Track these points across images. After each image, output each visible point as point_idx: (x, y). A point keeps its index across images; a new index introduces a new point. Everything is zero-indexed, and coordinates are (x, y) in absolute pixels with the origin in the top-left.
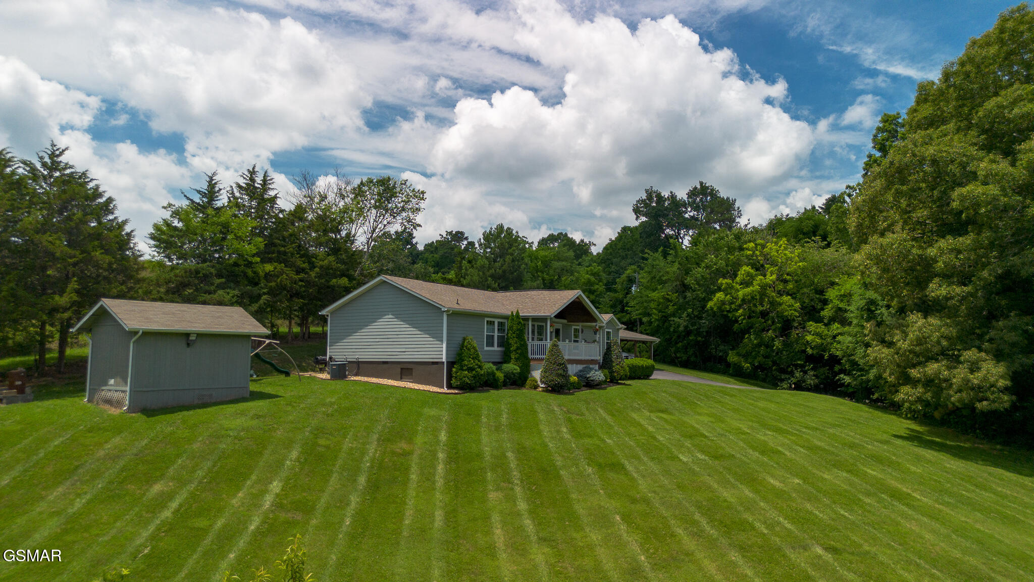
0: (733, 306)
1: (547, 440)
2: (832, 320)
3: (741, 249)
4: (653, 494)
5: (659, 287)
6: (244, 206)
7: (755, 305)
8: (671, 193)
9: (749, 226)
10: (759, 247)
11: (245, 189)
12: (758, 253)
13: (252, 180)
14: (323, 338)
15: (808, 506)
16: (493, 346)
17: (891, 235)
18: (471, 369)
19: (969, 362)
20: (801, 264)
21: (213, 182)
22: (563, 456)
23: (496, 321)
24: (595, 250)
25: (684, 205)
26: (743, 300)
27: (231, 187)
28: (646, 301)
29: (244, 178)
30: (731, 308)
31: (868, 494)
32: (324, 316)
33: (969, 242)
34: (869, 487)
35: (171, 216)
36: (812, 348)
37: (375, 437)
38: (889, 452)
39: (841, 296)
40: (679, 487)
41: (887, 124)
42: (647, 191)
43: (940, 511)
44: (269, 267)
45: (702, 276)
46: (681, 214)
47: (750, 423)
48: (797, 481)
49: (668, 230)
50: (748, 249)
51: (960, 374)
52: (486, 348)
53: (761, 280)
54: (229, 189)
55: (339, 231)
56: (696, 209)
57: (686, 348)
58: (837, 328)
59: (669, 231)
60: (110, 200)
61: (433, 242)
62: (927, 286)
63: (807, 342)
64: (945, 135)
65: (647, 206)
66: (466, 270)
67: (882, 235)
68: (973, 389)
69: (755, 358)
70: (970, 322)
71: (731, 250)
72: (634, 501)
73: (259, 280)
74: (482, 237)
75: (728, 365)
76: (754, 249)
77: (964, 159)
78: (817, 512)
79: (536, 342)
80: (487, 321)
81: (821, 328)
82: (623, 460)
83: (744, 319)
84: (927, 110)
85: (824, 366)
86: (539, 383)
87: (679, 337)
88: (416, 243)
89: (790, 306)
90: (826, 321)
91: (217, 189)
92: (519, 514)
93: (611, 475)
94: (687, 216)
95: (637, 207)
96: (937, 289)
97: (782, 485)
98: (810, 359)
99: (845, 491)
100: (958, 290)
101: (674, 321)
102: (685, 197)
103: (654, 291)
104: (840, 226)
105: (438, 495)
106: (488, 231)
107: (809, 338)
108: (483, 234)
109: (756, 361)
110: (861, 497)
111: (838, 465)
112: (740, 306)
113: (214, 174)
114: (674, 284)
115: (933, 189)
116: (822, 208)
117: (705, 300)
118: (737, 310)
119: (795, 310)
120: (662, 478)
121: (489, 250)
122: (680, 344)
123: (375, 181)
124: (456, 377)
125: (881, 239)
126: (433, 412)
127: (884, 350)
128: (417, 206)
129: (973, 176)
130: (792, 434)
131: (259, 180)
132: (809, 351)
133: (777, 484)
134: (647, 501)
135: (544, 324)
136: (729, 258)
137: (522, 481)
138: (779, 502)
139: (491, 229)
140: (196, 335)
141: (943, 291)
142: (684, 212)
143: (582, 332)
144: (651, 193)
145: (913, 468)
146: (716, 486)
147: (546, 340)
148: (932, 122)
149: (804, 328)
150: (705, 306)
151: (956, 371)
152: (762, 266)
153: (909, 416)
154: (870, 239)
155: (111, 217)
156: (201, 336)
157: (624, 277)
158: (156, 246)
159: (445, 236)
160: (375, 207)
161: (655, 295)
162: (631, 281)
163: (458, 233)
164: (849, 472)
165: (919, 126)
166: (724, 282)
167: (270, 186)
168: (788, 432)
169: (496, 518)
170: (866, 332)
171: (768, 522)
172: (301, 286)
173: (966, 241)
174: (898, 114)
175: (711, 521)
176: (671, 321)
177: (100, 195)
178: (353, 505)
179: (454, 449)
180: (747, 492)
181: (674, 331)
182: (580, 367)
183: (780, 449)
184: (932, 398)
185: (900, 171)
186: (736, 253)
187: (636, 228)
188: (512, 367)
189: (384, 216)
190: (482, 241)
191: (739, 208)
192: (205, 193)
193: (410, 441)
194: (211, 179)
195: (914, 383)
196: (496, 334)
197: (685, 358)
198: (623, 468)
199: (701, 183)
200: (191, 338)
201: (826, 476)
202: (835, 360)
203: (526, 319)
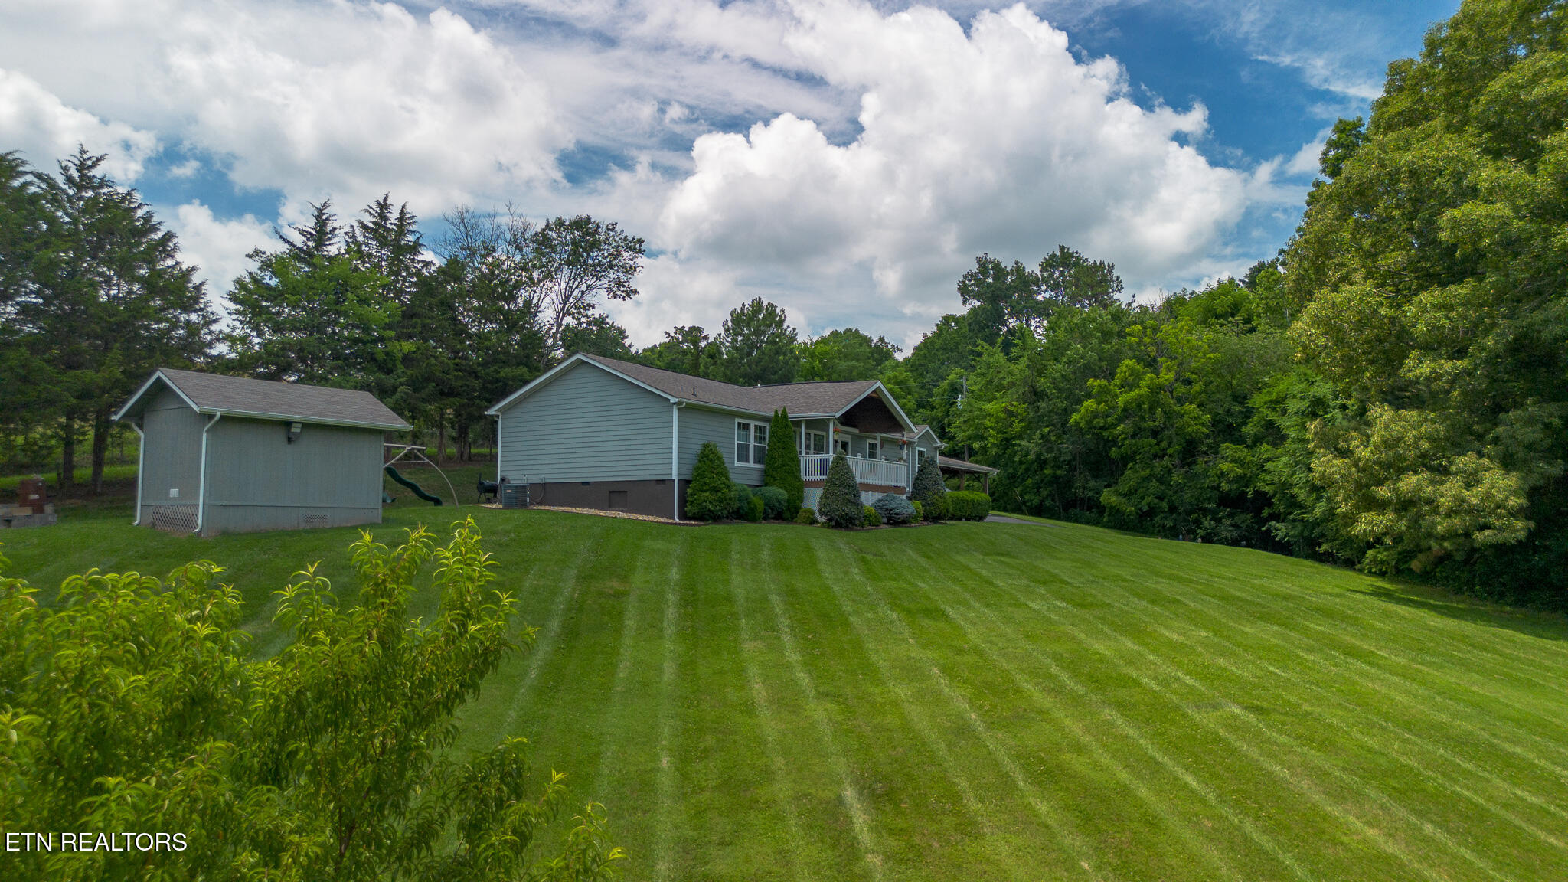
0: (1109, 420)
1: (830, 582)
2: (1258, 440)
3: (1121, 335)
4: (989, 645)
5: (998, 395)
6: (370, 255)
7: (1143, 418)
8: (1017, 263)
9: (1134, 305)
10: (1149, 331)
11: (375, 231)
12: (1147, 340)
13: (383, 217)
14: (491, 461)
15: (1221, 662)
16: (747, 461)
17: (1348, 287)
18: (716, 490)
19: (1465, 472)
20: (1212, 355)
21: (324, 217)
22: (854, 601)
23: (753, 424)
24: (899, 357)
25: (1037, 282)
26: (1125, 410)
27: (352, 227)
28: (978, 417)
29: (371, 214)
30: (1106, 423)
31: (1310, 650)
32: (492, 416)
33: (1464, 291)
34: (1311, 642)
35: (260, 269)
36: (1228, 482)
37: (573, 573)
38: (1342, 605)
39: (1271, 402)
40: (1028, 636)
41: (1343, 135)
42: (978, 260)
43: (1420, 671)
44: (408, 346)
45: (1063, 375)
46: (1031, 294)
47: (1135, 571)
48: (1203, 634)
49: (1011, 320)
50: (1130, 335)
51: (1450, 490)
52: (737, 464)
53: (1151, 379)
54: (347, 229)
55: (514, 298)
56: (1055, 287)
57: (1038, 488)
58: (1267, 451)
59: (1012, 322)
60: (169, 236)
61: (655, 346)
62: (1401, 364)
63: (1222, 473)
64: (1429, 136)
65: (979, 283)
66: (706, 367)
67: (1335, 289)
68: (1469, 512)
69: (1143, 498)
70: (1465, 414)
71: (1106, 335)
72: (960, 652)
73: (395, 365)
74: (729, 318)
75: (1102, 510)
76: (1141, 334)
77: (1460, 167)
78: (1234, 669)
79: (813, 457)
80: (739, 424)
81: (1242, 452)
82: (942, 607)
83: (1125, 439)
84: (1403, 102)
85: (1246, 511)
86: (817, 515)
87: (1027, 470)
88: (630, 346)
89: (1195, 418)
90: (1249, 442)
91: (329, 228)
92: (789, 666)
93: (926, 622)
94: (1040, 298)
95: (965, 284)
96: (1417, 367)
97: (1182, 638)
98: (1225, 500)
99: (1276, 645)
100: (1448, 365)
101: (1020, 445)
102: (1038, 271)
103: (990, 401)
104: (1270, 303)
105: (668, 645)
106: (738, 310)
107: (1225, 466)
108: (732, 315)
109: (1144, 502)
110: (1301, 654)
111: (1266, 617)
112: (1120, 420)
113: (325, 205)
114: (1021, 391)
115: (1412, 219)
116: (1244, 282)
117: (1067, 412)
118: (1115, 426)
119: (1203, 425)
120: (1002, 627)
121: (740, 338)
122: (1030, 481)
123: (567, 223)
124: (692, 502)
125: (1333, 295)
126: (659, 545)
127: (1335, 462)
128: (631, 263)
129: (1473, 192)
130: (1197, 583)
131: (393, 216)
132: (1225, 486)
133: (1175, 637)
134: (977, 652)
135: (824, 434)
136: (1103, 348)
137: (793, 629)
138: (1178, 656)
139: (744, 305)
140: (300, 426)
141: (1425, 369)
142: (1035, 292)
143: (882, 447)
144: (984, 264)
145: (1378, 625)
146: (1082, 636)
147: (828, 452)
148: (1410, 119)
149: (1217, 453)
150: (1067, 421)
151: (1443, 489)
152: (1154, 360)
153: (1373, 570)
154: (1317, 294)
155: (170, 262)
156: (307, 426)
157: (944, 385)
158: (238, 312)
159: (672, 334)
160: (568, 263)
161: (992, 407)
162: (955, 390)
163: (692, 329)
164: (1281, 625)
165: (1390, 127)
166: (1096, 384)
167: (411, 228)
168: (1191, 581)
169: (753, 671)
170: (1309, 436)
171: (1161, 678)
172: (457, 378)
173: (1463, 290)
174: (1360, 120)
175: (1076, 675)
176: (1015, 445)
177: (154, 229)
178: (541, 655)
179: (692, 589)
180: (1129, 644)
181: (1021, 462)
182: (879, 496)
183: (1179, 598)
184: (1408, 527)
185: (1360, 192)
186: (1115, 341)
187: (963, 317)
188: (778, 492)
189: (582, 278)
190: (730, 324)
191: (1118, 278)
192: (311, 234)
193: (625, 579)
194: (321, 212)
195: (1381, 506)
196: (752, 444)
197: (1036, 501)
198: (943, 614)
199: (1062, 248)
200: (293, 430)
201: (1247, 629)
202: (1263, 499)
203: (797, 423)
